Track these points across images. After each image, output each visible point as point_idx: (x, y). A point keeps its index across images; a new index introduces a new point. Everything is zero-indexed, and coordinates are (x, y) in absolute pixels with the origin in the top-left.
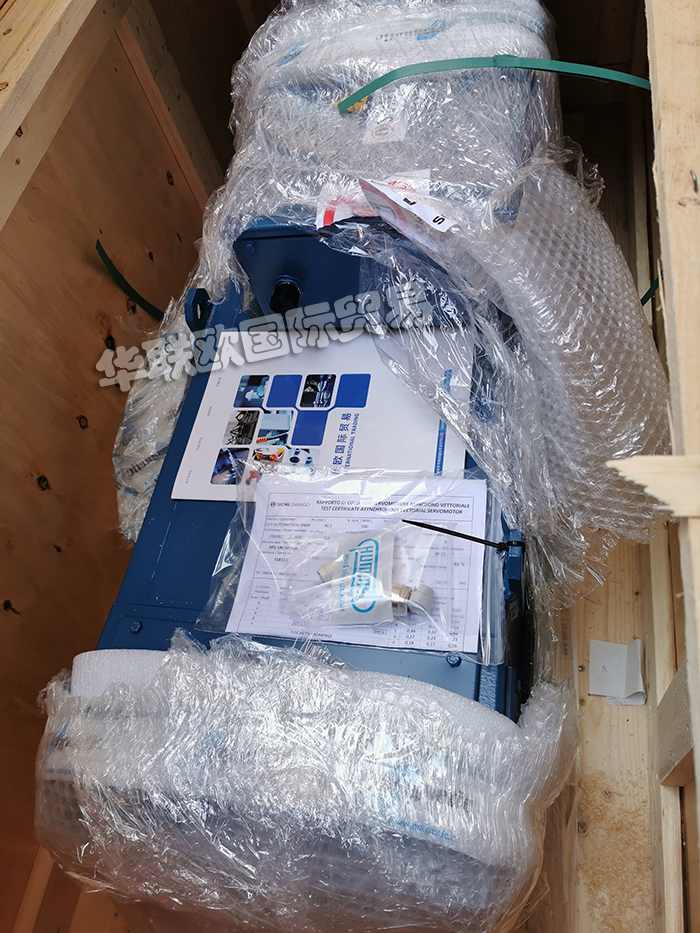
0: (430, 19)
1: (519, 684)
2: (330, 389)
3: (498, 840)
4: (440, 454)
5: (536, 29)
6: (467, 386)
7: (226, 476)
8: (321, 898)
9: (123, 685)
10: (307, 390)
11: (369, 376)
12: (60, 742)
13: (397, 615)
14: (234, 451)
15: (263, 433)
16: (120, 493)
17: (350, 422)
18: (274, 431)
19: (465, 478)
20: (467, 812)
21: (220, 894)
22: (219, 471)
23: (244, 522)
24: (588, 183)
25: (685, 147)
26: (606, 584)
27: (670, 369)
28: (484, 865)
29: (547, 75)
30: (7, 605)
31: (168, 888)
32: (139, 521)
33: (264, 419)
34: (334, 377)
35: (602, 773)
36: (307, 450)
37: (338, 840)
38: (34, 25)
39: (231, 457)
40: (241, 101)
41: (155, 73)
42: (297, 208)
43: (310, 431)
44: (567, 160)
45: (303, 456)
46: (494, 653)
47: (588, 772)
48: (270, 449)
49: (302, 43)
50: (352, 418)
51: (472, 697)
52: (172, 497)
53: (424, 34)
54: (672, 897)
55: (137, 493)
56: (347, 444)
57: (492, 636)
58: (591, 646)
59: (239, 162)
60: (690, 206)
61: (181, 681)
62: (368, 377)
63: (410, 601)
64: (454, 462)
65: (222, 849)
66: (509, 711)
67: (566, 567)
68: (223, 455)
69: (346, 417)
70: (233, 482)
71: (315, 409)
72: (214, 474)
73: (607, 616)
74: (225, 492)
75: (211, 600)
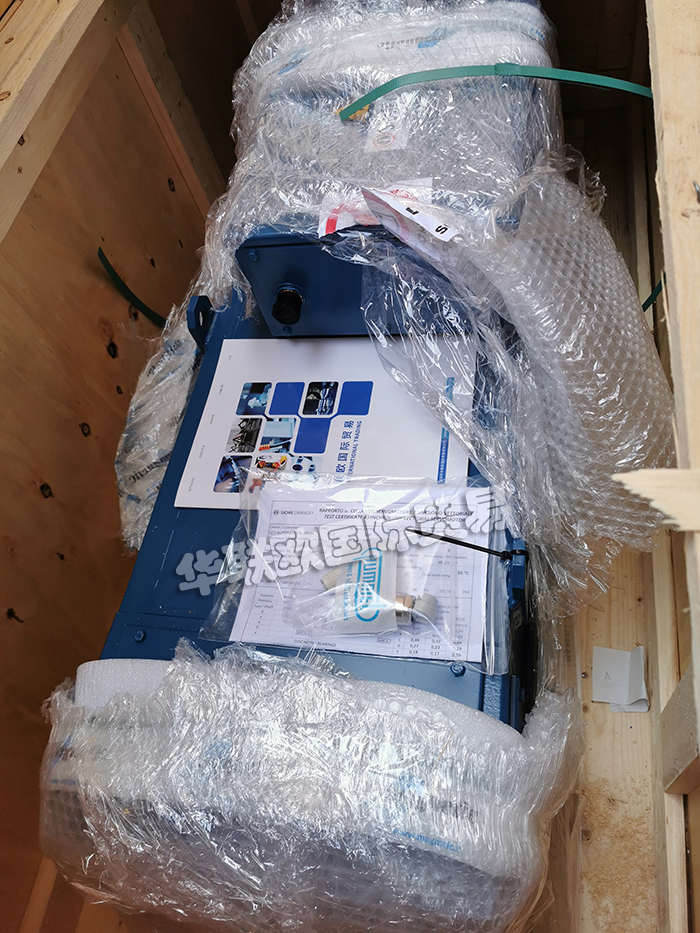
0: (431, 27)
1: (523, 694)
2: (332, 396)
3: (503, 851)
4: (443, 462)
5: (537, 37)
6: (470, 394)
7: (229, 484)
8: (326, 909)
9: (128, 696)
10: (310, 397)
11: (372, 383)
12: (64, 753)
13: (402, 624)
14: (237, 459)
15: (266, 440)
16: (123, 500)
17: (353, 429)
18: (276, 439)
19: (468, 486)
20: (472, 823)
21: (225, 905)
22: (222, 479)
23: (248, 531)
24: (590, 192)
25: (688, 158)
26: (609, 591)
27: (674, 380)
28: (490, 876)
29: (548, 83)
30: (11, 614)
31: (173, 899)
32: (142, 528)
33: (267, 426)
34: (336, 384)
35: (605, 781)
36: (310, 458)
37: (343, 851)
38: (36, 33)
39: (234, 465)
40: (242, 109)
41: (155, 80)
42: (299, 216)
43: (313, 439)
44: (568, 169)
45: (305, 464)
46: (498, 662)
47: (592, 779)
48: (272, 457)
49: (303, 51)
50: (355, 425)
51: (477, 706)
52: (175, 505)
53: (425, 42)
54: (676, 905)
55: (139, 500)
56: (349, 452)
57: (496, 645)
58: (594, 653)
59: (242, 169)
60: (693, 216)
61: (186, 691)
62: (370, 384)
63: (414, 611)
64: (457, 470)
65: (227, 860)
66: (513, 721)
67: (569, 575)
68: (226, 463)
69: (349, 424)
70: (236, 490)
71: (318, 416)
72: (217, 482)
73: (609, 623)
74: (227, 500)
75: (214, 609)
